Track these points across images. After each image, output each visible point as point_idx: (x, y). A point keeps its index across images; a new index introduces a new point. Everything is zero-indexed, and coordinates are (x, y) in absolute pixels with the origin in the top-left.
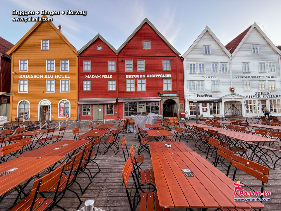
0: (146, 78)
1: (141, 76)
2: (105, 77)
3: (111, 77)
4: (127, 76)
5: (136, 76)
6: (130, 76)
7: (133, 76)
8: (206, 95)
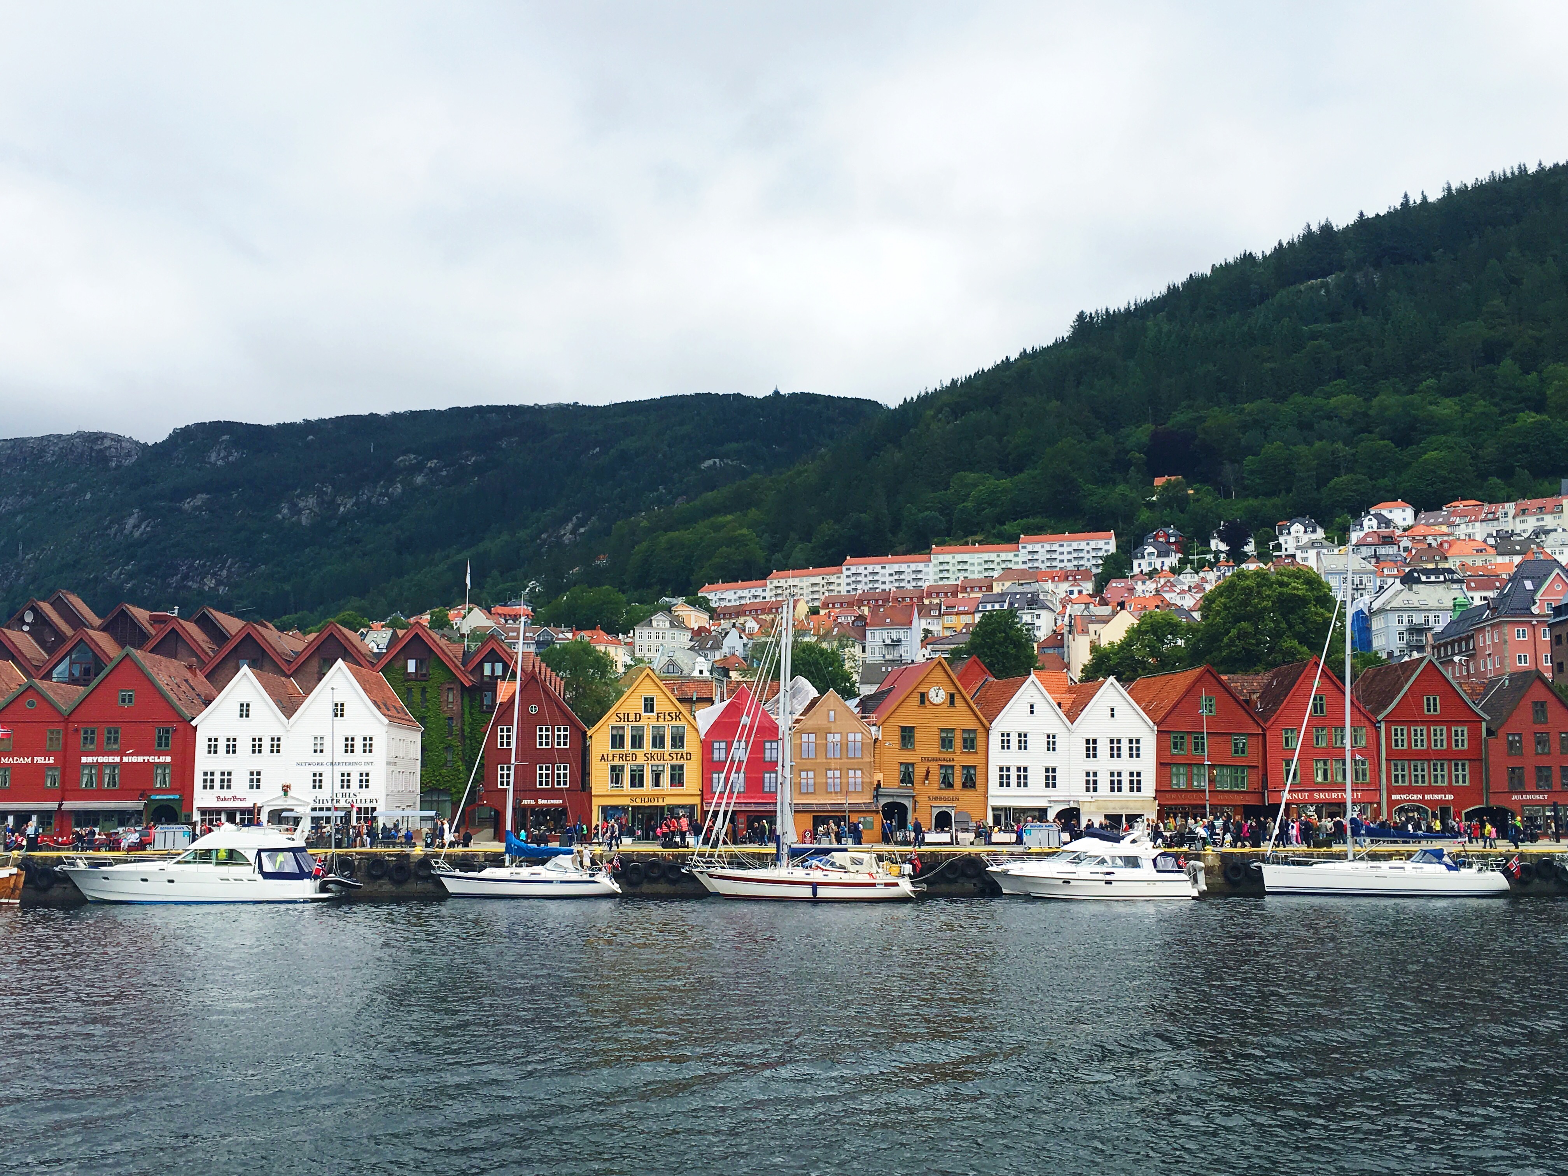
0: (120, 762)
1: (110, 759)
2: (40, 760)
3: (52, 761)
4: (84, 760)
5: (101, 759)
6: (90, 760)
7: (95, 759)
8: (235, 798)
